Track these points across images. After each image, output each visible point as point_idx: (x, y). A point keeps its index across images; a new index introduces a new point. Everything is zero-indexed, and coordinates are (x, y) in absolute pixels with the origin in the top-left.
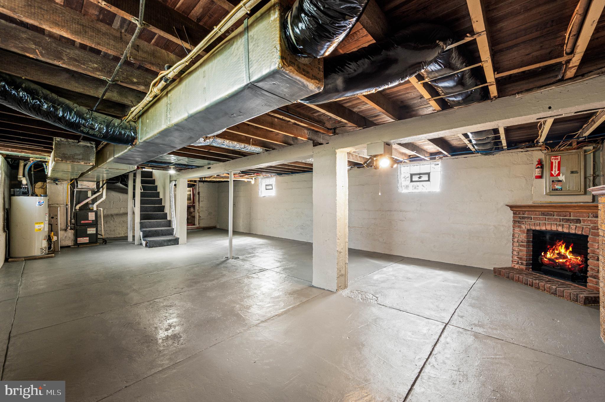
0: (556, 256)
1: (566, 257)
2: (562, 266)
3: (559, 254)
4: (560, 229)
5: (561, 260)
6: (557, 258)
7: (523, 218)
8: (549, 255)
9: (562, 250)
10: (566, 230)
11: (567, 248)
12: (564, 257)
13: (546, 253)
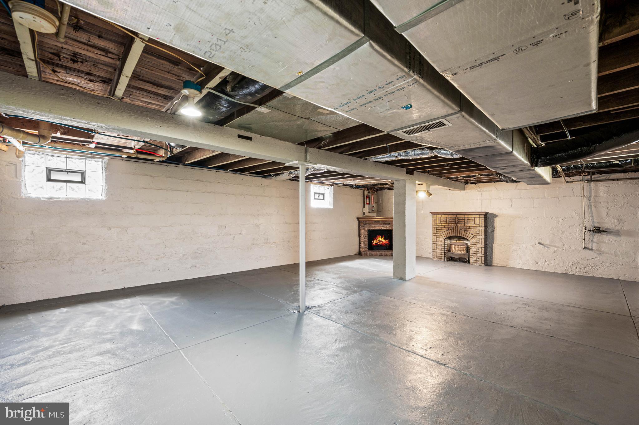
0: (378, 241)
1: (382, 241)
2: (381, 245)
3: (379, 240)
4: (383, 228)
5: (380, 243)
6: (378, 242)
7: (366, 224)
8: (375, 242)
9: (380, 239)
10: (385, 229)
11: (382, 238)
12: (381, 241)
13: (373, 241)
